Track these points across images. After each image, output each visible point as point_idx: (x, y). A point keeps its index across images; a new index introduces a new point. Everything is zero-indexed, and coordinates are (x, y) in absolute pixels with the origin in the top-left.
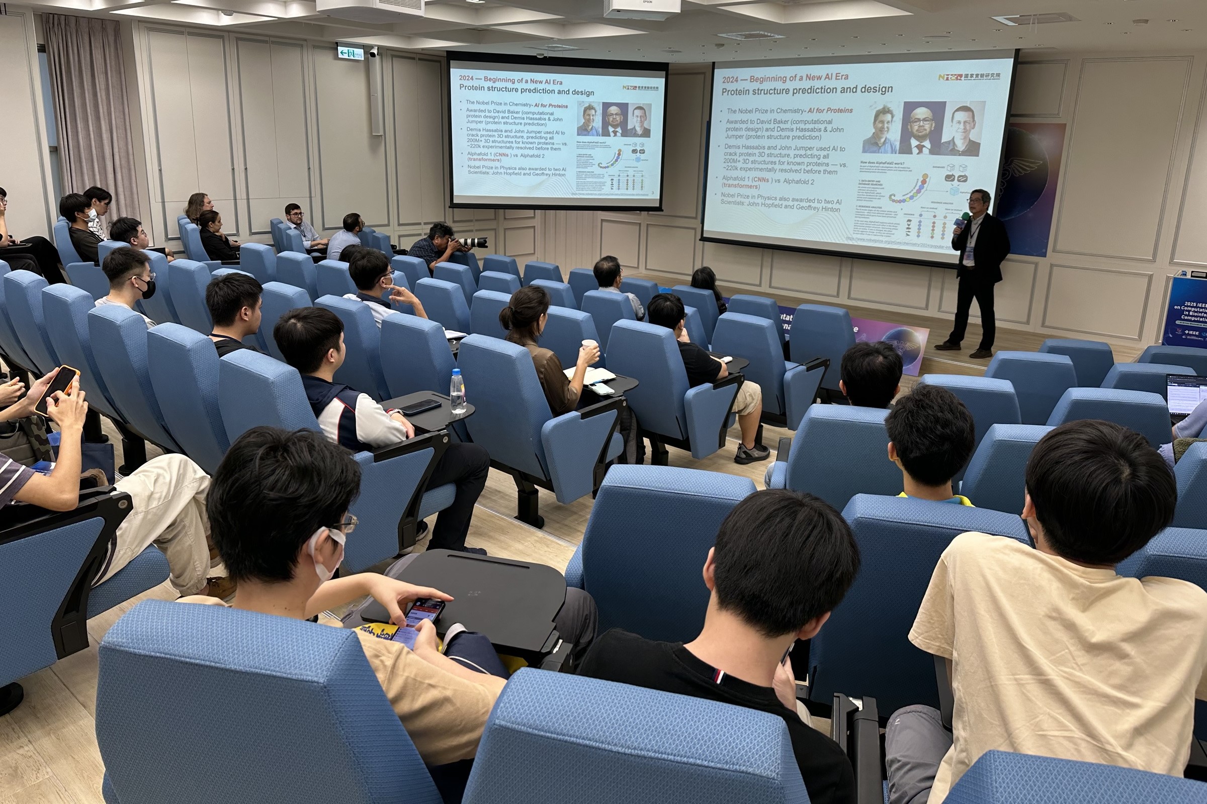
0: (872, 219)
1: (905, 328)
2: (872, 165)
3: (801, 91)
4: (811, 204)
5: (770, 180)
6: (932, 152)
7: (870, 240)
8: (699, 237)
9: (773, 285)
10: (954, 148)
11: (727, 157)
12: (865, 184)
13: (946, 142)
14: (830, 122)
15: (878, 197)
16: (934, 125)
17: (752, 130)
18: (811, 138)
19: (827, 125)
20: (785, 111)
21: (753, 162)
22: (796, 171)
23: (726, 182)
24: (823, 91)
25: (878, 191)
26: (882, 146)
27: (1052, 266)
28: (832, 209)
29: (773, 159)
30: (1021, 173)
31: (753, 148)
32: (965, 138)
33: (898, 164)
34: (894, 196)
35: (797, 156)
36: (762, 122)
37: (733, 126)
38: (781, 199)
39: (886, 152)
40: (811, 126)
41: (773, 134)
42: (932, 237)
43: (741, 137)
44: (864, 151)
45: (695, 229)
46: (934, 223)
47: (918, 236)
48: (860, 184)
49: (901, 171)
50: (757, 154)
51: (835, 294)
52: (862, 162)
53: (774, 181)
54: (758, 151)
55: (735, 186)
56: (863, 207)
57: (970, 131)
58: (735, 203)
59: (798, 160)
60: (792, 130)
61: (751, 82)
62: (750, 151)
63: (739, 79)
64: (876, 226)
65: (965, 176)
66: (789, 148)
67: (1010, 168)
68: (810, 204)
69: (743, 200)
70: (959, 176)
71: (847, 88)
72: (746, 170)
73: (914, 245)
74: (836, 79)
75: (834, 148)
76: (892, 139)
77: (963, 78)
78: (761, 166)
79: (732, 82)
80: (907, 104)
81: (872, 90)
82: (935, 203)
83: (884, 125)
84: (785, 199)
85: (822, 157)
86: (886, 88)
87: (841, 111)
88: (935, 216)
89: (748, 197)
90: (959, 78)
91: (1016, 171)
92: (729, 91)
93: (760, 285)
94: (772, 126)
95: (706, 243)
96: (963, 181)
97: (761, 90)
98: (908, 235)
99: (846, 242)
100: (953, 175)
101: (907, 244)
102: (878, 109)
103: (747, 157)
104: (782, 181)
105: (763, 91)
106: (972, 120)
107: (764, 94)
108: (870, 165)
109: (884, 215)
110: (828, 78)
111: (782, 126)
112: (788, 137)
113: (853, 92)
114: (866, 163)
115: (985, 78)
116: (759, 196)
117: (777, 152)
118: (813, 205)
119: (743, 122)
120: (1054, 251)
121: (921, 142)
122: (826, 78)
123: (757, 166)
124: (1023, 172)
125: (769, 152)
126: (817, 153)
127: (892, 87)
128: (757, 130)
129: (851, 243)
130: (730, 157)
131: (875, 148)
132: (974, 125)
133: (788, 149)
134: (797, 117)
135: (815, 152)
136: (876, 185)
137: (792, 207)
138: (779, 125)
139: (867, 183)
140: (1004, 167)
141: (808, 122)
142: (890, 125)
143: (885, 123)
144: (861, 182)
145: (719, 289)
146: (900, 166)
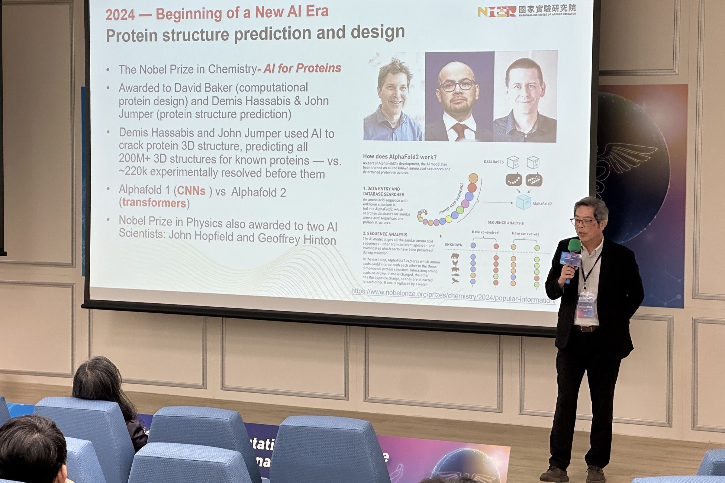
0: (392, 255)
1: (469, 448)
2: (382, 160)
3: (249, 35)
4: (284, 231)
5: (208, 191)
6: (480, 136)
7: (394, 293)
8: (81, 301)
9: (227, 384)
10: (515, 130)
11: (125, 151)
12: (374, 194)
13: (500, 119)
14: (305, 88)
15: (399, 216)
16: (478, 90)
17: (168, 102)
18: (273, 115)
19: (299, 93)
20: (224, 70)
21: (173, 160)
22: (253, 174)
23: (127, 197)
24: (287, 36)
25: (399, 205)
26: (396, 127)
27: (695, 322)
28: (322, 241)
29: (209, 153)
30: (627, 168)
31: (172, 134)
32: (531, 112)
33: (426, 158)
34: (426, 214)
35: (252, 147)
36: (185, 89)
37: (131, 95)
38: (230, 225)
39: (403, 138)
40: (272, 95)
41: (205, 108)
42: (496, 283)
43: (148, 115)
44: (368, 137)
45: (72, 286)
46: (496, 258)
47: (473, 282)
48: (365, 194)
49: (432, 169)
50: (181, 146)
51: (342, 393)
52: (365, 156)
53: (214, 192)
54: (181, 139)
55: (144, 203)
56: (374, 234)
57: (538, 100)
58: (146, 234)
59: (254, 154)
60: (240, 102)
61: (158, 18)
62: (167, 140)
63: (136, 14)
64: (400, 268)
65: (538, 176)
66: (237, 134)
67: (607, 160)
68: (282, 232)
69: (160, 228)
70: (529, 177)
71: (328, 31)
72: (162, 173)
73: (468, 297)
74: (308, 15)
75: (315, 133)
76: (412, 116)
77: (517, 13)
78: (188, 167)
79: (122, 19)
80: (429, 56)
81: (371, 34)
82: (494, 222)
83: (396, 93)
84: (237, 225)
85: (295, 148)
86: (393, 29)
87: (321, 69)
88: (496, 246)
89: (169, 222)
90: (511, 13)
91: (618, 165)
92: (118, 34)
93: (204, 386)
94: (203, 95)
95: (94, 311)
96: (535, 185)
97: (178, 34)
98: (455, 281)
99: (352, 299)
100: (518, 175)
101: (456, 296)
102: (383, 65)
103: (161, 151)
104: (229, 191)
105: (181, 36)
106: (539, 82)
107: (185, 40)
108: (379, 160)
109: (413, 248)
110: (295, 13)
111: (222, 95)
112: (233, 115)
113: (339, 37)
114: (373, 157)
115: (552, 12)
116: (190, 220)
117: (216, 140)
118: (288, 234)
119: (149, 89)
120: (695, 296)
121: (461, 121)
122: (290, 13)
123: (181, 166)
124: (630, 167)
125: (201, 140)
126: (288, 141)
127: (403, 29)
128: (177, 103)
129: (360, 300)
130: (130, 152)
131: (385, 132)
132: (543, 90)
133: (235, 135)
134: (246, 79)
135: (282, 140)
136: (393, 194)
137: (251, 238)
138: (215, 94)
139: (378, 191)
140: (598, 159)
141: (266, 88)
142: (406, 92)
143: (398, 88)
144: (367, 191)
145: (129, 400)
146: (430, 161)
